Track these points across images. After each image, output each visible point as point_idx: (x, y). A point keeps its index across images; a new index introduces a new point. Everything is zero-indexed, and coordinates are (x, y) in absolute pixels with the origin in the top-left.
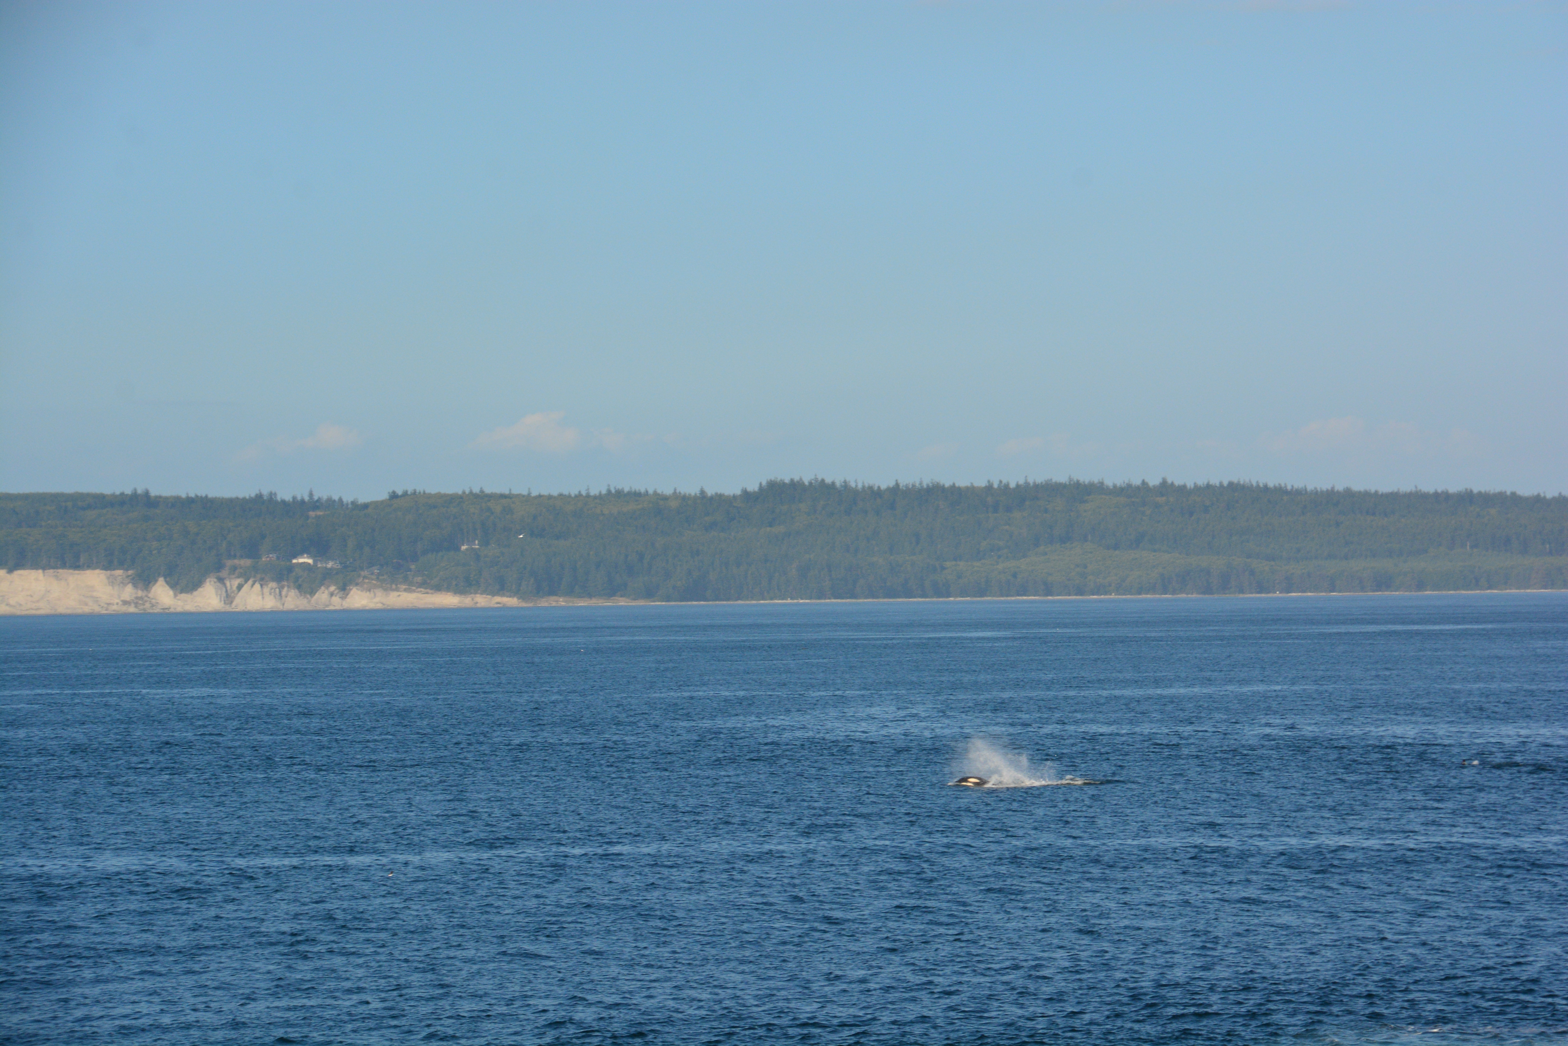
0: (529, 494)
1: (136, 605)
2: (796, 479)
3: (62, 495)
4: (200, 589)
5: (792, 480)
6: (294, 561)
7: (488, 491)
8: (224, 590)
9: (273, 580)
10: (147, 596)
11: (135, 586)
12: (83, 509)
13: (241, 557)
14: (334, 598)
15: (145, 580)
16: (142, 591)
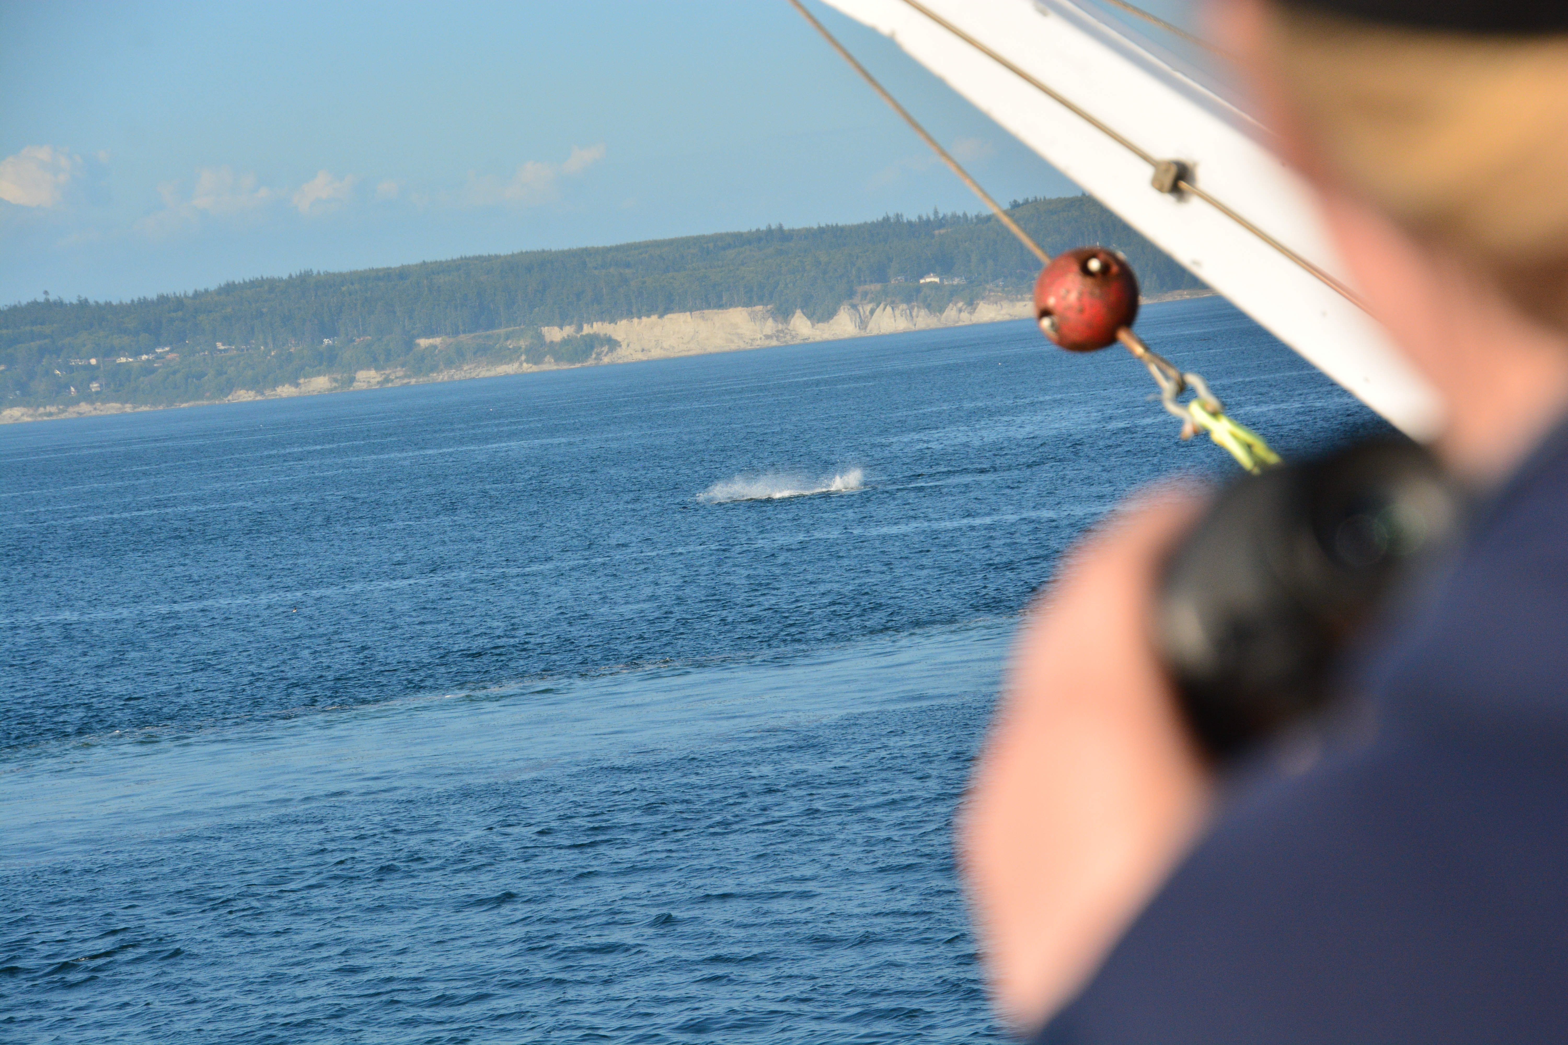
1: (777, 337)
3: (703, 237)
4: (836, 318)
8: (858, 316)
9: (902, 301)
10: (787, 329)
11: (775, 320)
12: (724, 249)
13: (871, 282)
14: (962, 314)
15: (783, 313)
16: (782, 324)
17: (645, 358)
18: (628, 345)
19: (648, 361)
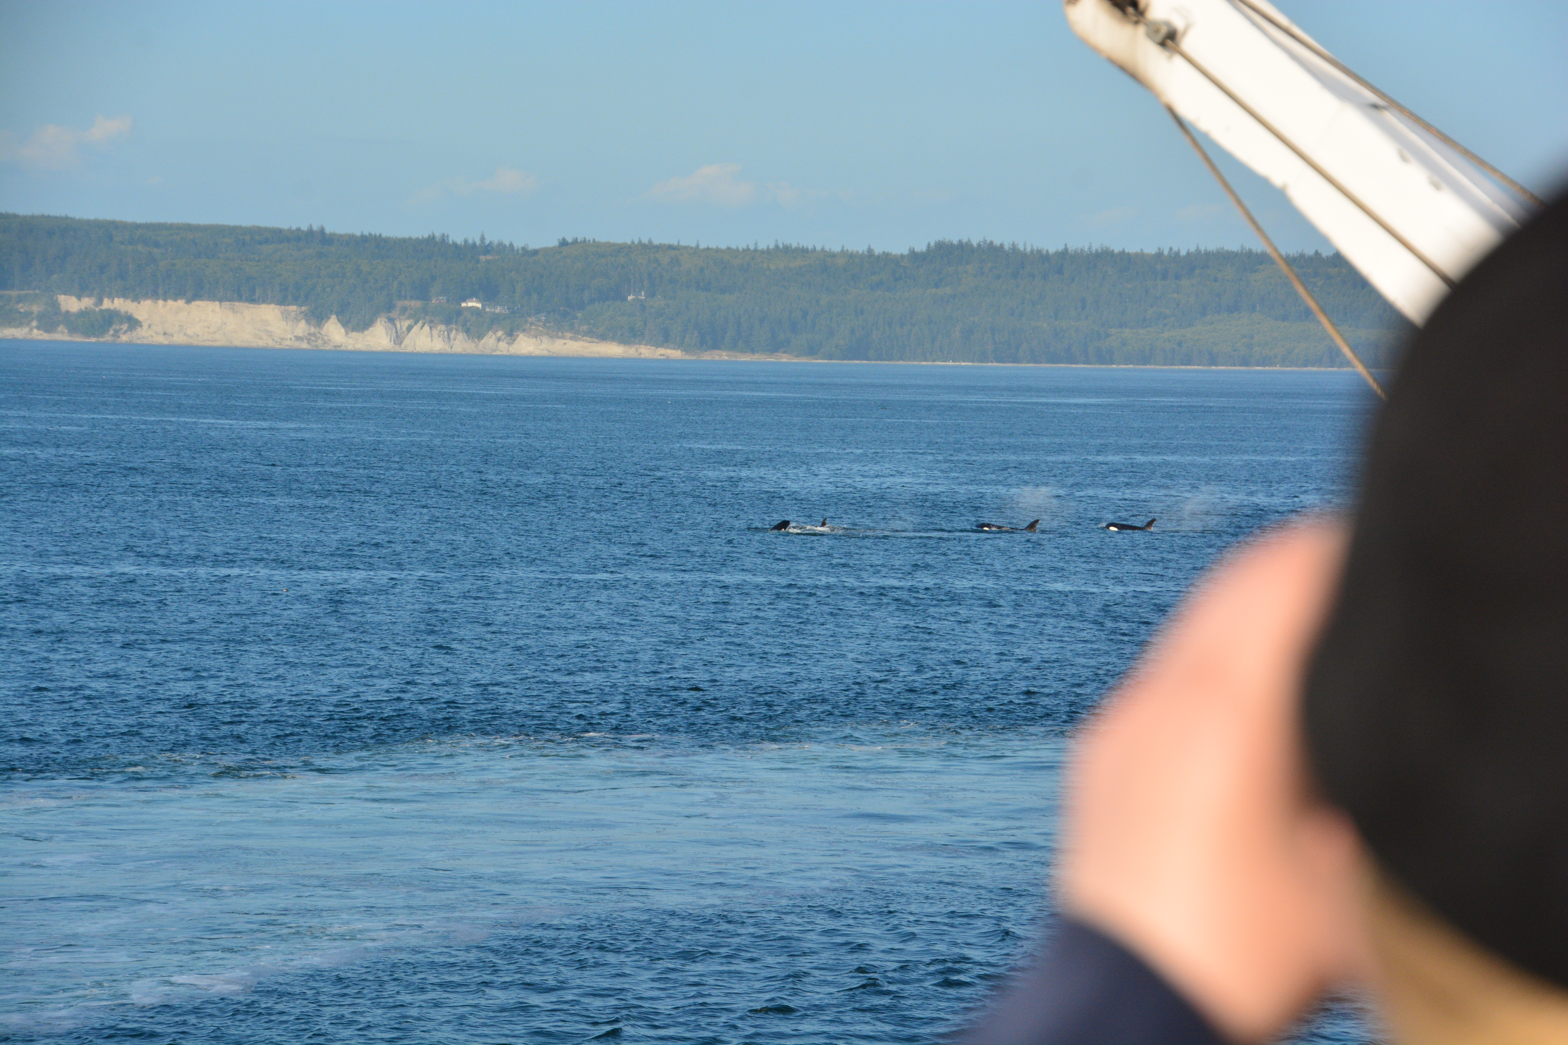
0: (698, 246)
1: (309, 340)
2: (965, 240)
3: (240, 228)
4: (371, 329)
5: (960, 241)
6: (464, 305)
7: (656, 242)
8: (394, 330)
9: (442, 322)
10: (319, 333)
11: (308, 322)
12: (260, 243)
13: (412, 298)
14: (501, 343)
15: (317, 317)
16: (315, 327)
17: (166, 342)
18: (150, 327)
19: (168, 346)
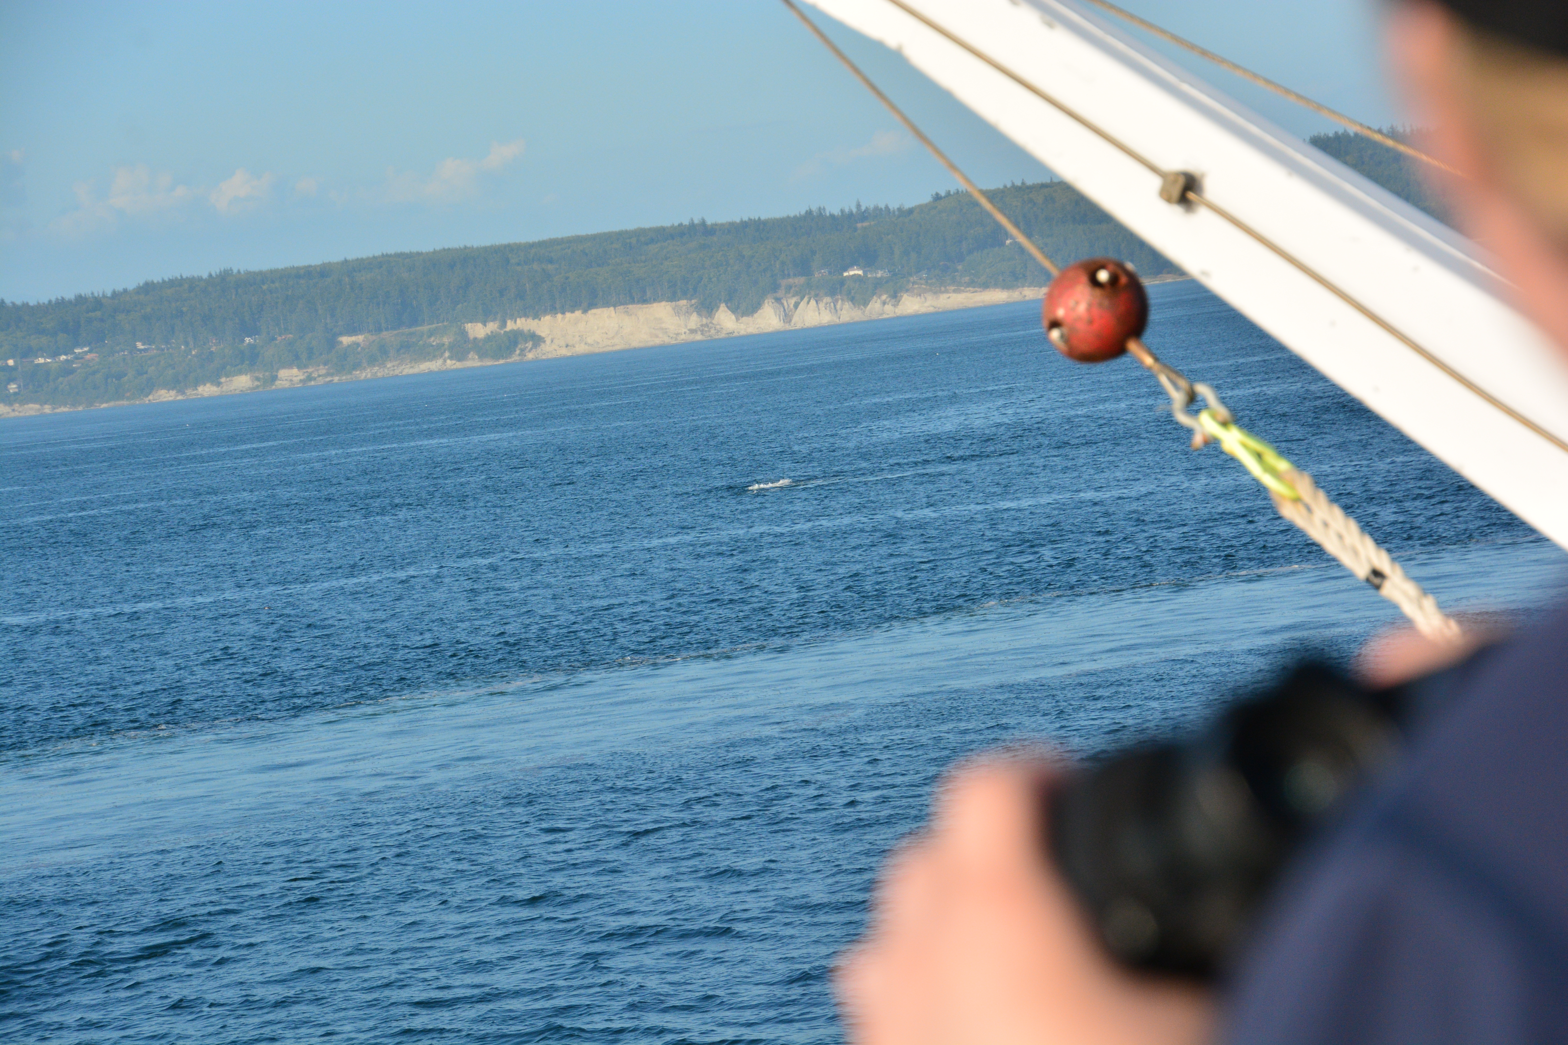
1: (702, 331)
3: (626, 232)
4: (760, 311)
6: (845, 274)
7: (1029, 182)
8: (782, 309)
9: (826, 295)
10: (711, 323)
11: (699, 314)
12: (647, 244)
13: (795, 275)
14: (886, 306)
15: (707, 308)
16: (707, 318)
17: (569, 354)
18: (552, 341)
19: (572, 357)
